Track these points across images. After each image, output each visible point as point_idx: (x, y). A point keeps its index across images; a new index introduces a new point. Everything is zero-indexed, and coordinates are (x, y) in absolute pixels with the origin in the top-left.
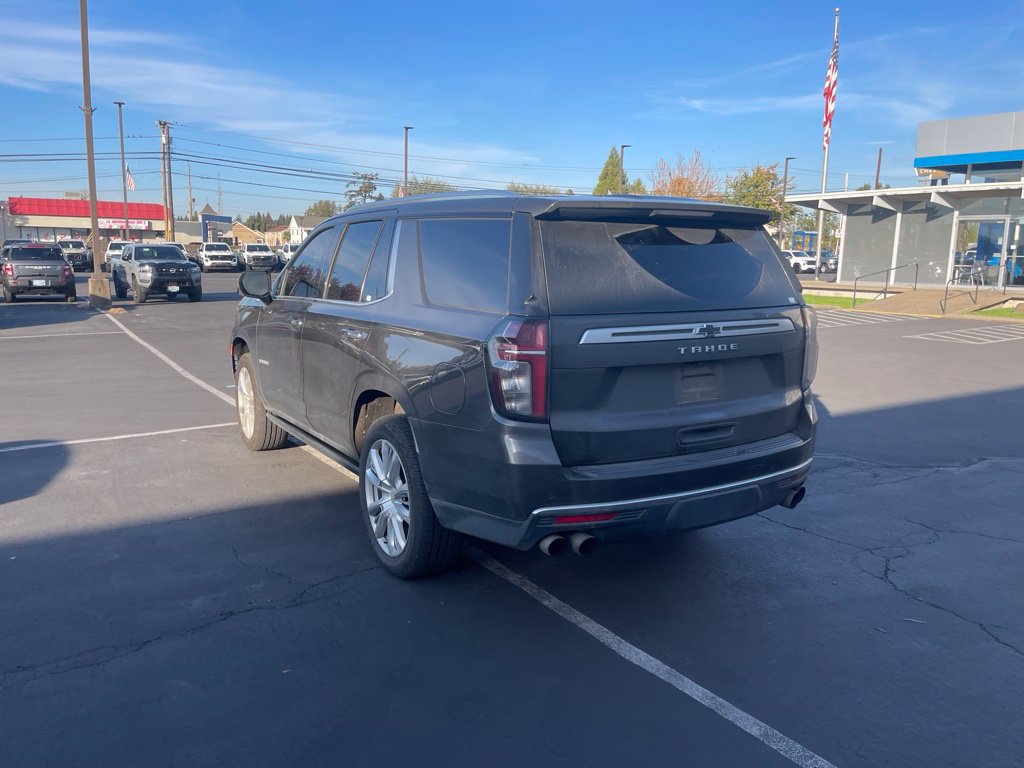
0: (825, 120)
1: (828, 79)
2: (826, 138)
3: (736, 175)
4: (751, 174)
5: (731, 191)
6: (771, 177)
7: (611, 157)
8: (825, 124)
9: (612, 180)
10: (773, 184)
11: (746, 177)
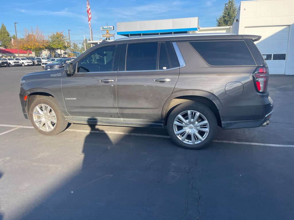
0: (88, 20)
1: (87, 7)
2: (89, 25)
3: (51, 34)
4: (55, 34)
5: (50, 39)
6: (61, 35)
7: (2, 26)
8: (89, 21)
9: (4, 35)
10: (62, 38)
11: (54, 35)
